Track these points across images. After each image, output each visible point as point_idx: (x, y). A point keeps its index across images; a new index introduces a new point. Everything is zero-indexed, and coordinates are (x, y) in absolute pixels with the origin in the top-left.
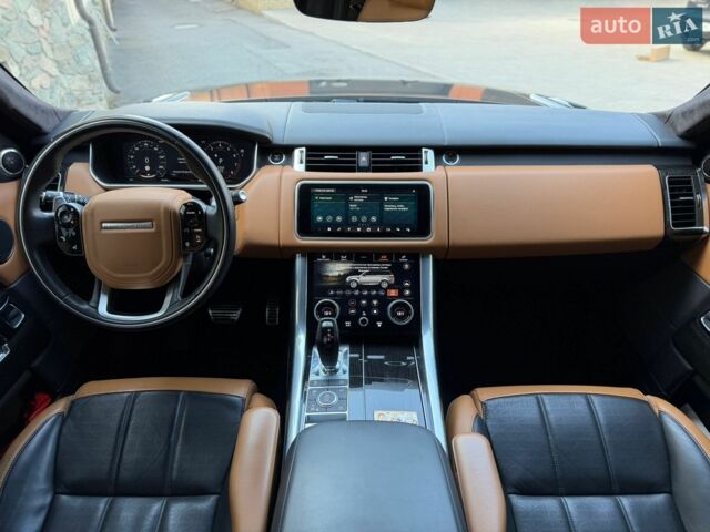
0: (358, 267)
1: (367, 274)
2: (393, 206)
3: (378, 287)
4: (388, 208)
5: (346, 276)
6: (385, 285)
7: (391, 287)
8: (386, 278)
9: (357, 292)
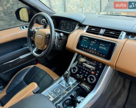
0: (87, 61)
1: (89, 64)
2: (102, 47)
3: (90, 69)
5: (83, 62)
6: (92, 69)
7: (93, 70)
8: (93, 67)
9: (84, 68)
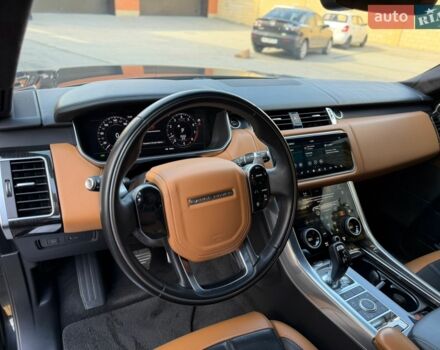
0: (316, 199)
2: (331, 150)
3: (332, 211)
4: (328, 152)
5: (311, 207)
6: (336, 209)
7: (339, 209)
8: (334, 203)
